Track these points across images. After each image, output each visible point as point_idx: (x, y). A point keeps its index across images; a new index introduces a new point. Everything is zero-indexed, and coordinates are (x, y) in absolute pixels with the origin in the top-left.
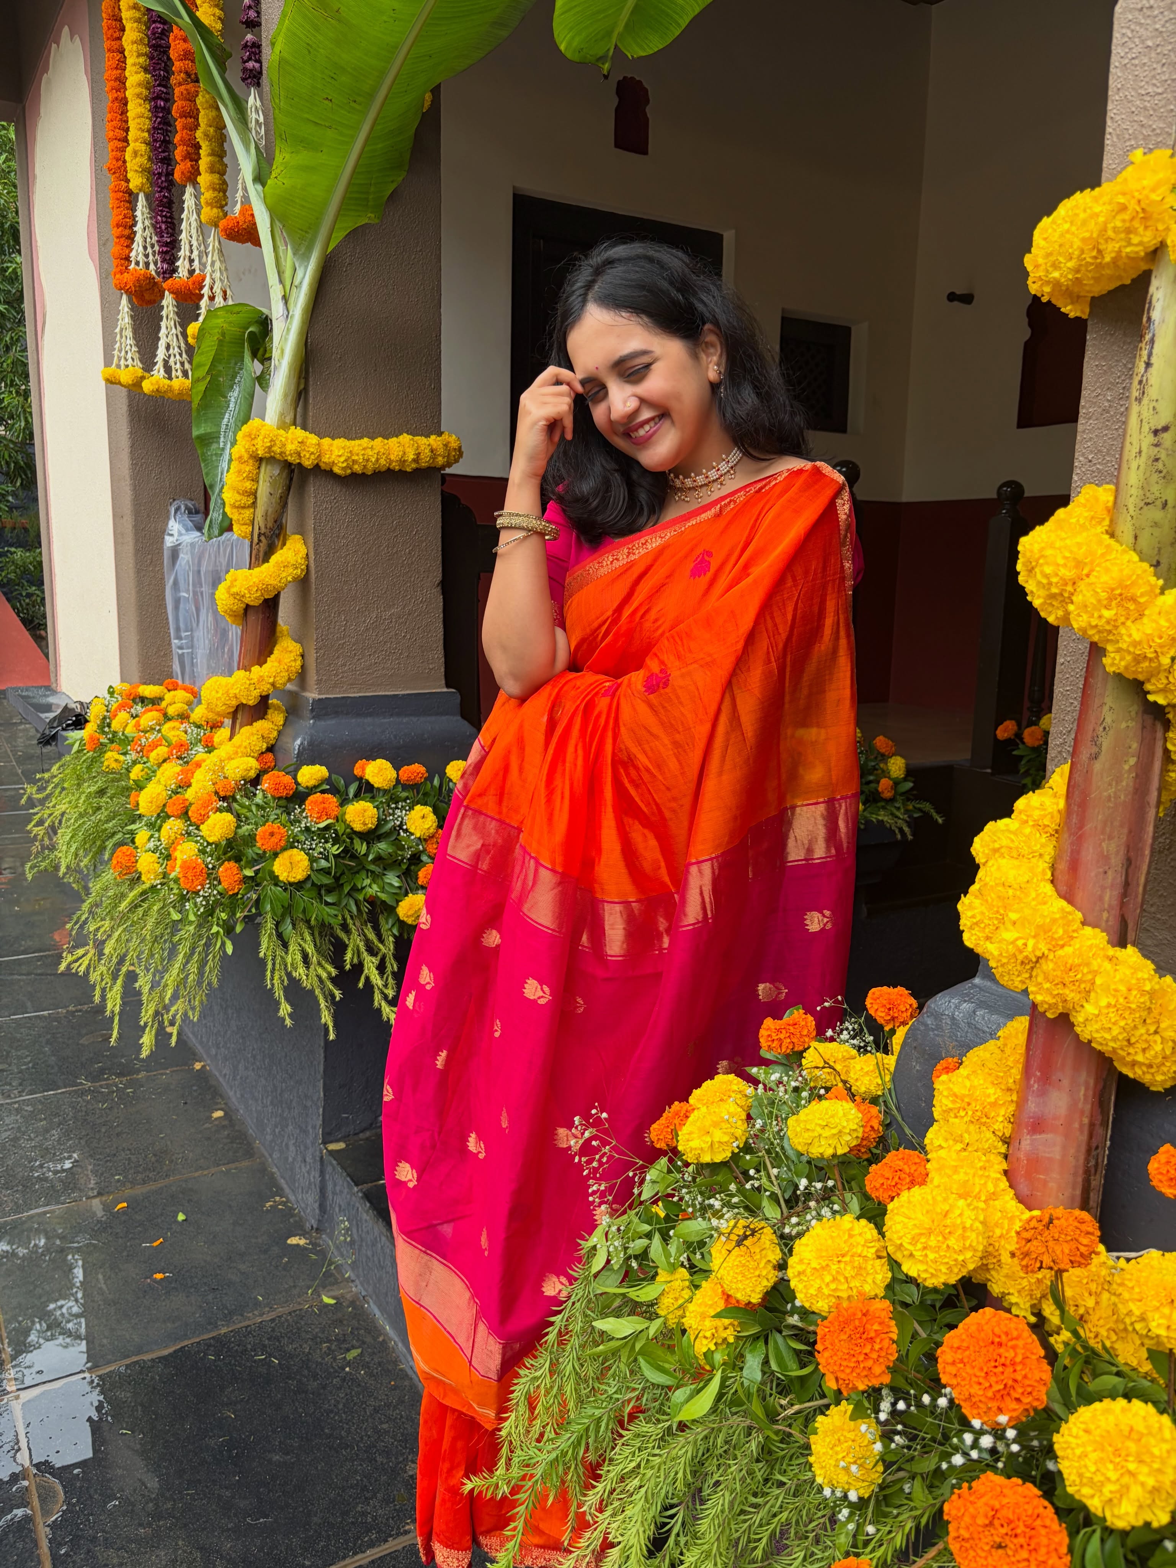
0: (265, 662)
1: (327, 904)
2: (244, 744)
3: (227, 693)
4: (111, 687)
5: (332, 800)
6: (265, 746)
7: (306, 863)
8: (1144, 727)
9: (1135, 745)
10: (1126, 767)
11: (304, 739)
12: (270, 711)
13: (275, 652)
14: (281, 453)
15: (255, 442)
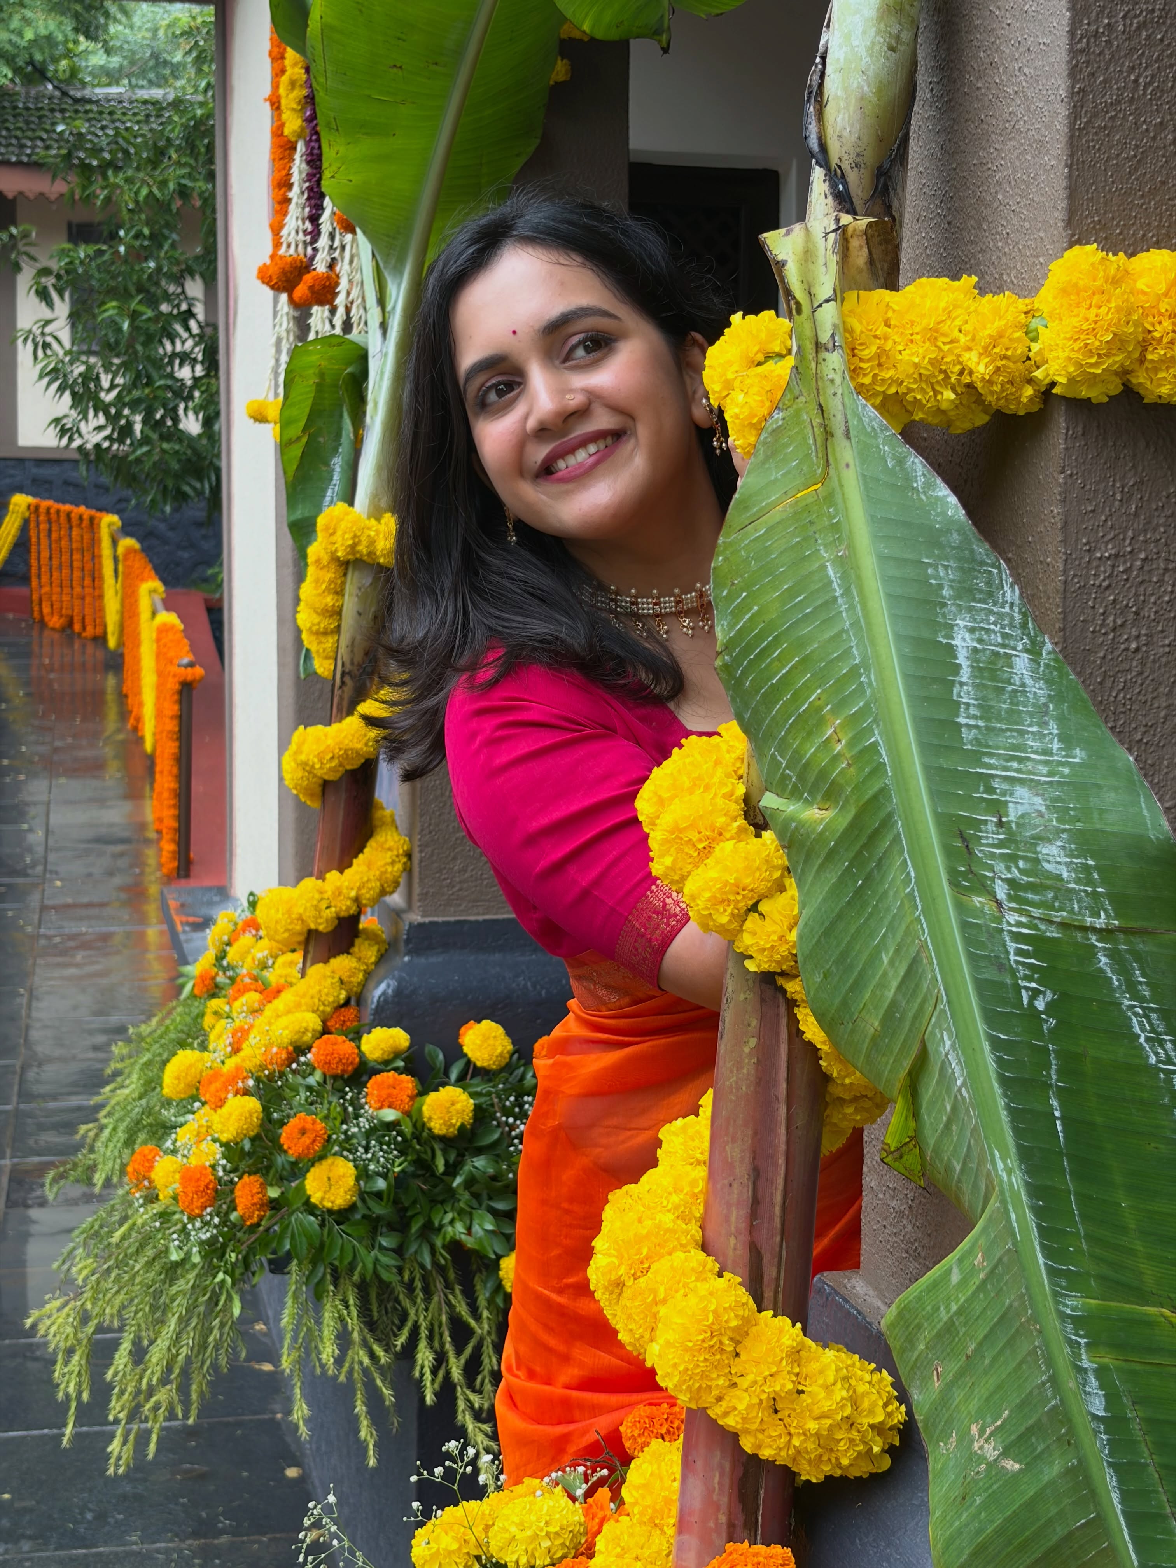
0: (350, 865)
1: (382, 1248)
2: (312, 992)
3: (289, 912)
4: (251, 894)
5: (408, 1082)
6: (343, 995)
7: (351, 1182)
8: (763, 1001)
9: (754, 1023)
10: (747, 1050)
11: (388, 986)
12: (358, 941)
13: (366, 850)
14: (370, 554)
15: (333, 539)
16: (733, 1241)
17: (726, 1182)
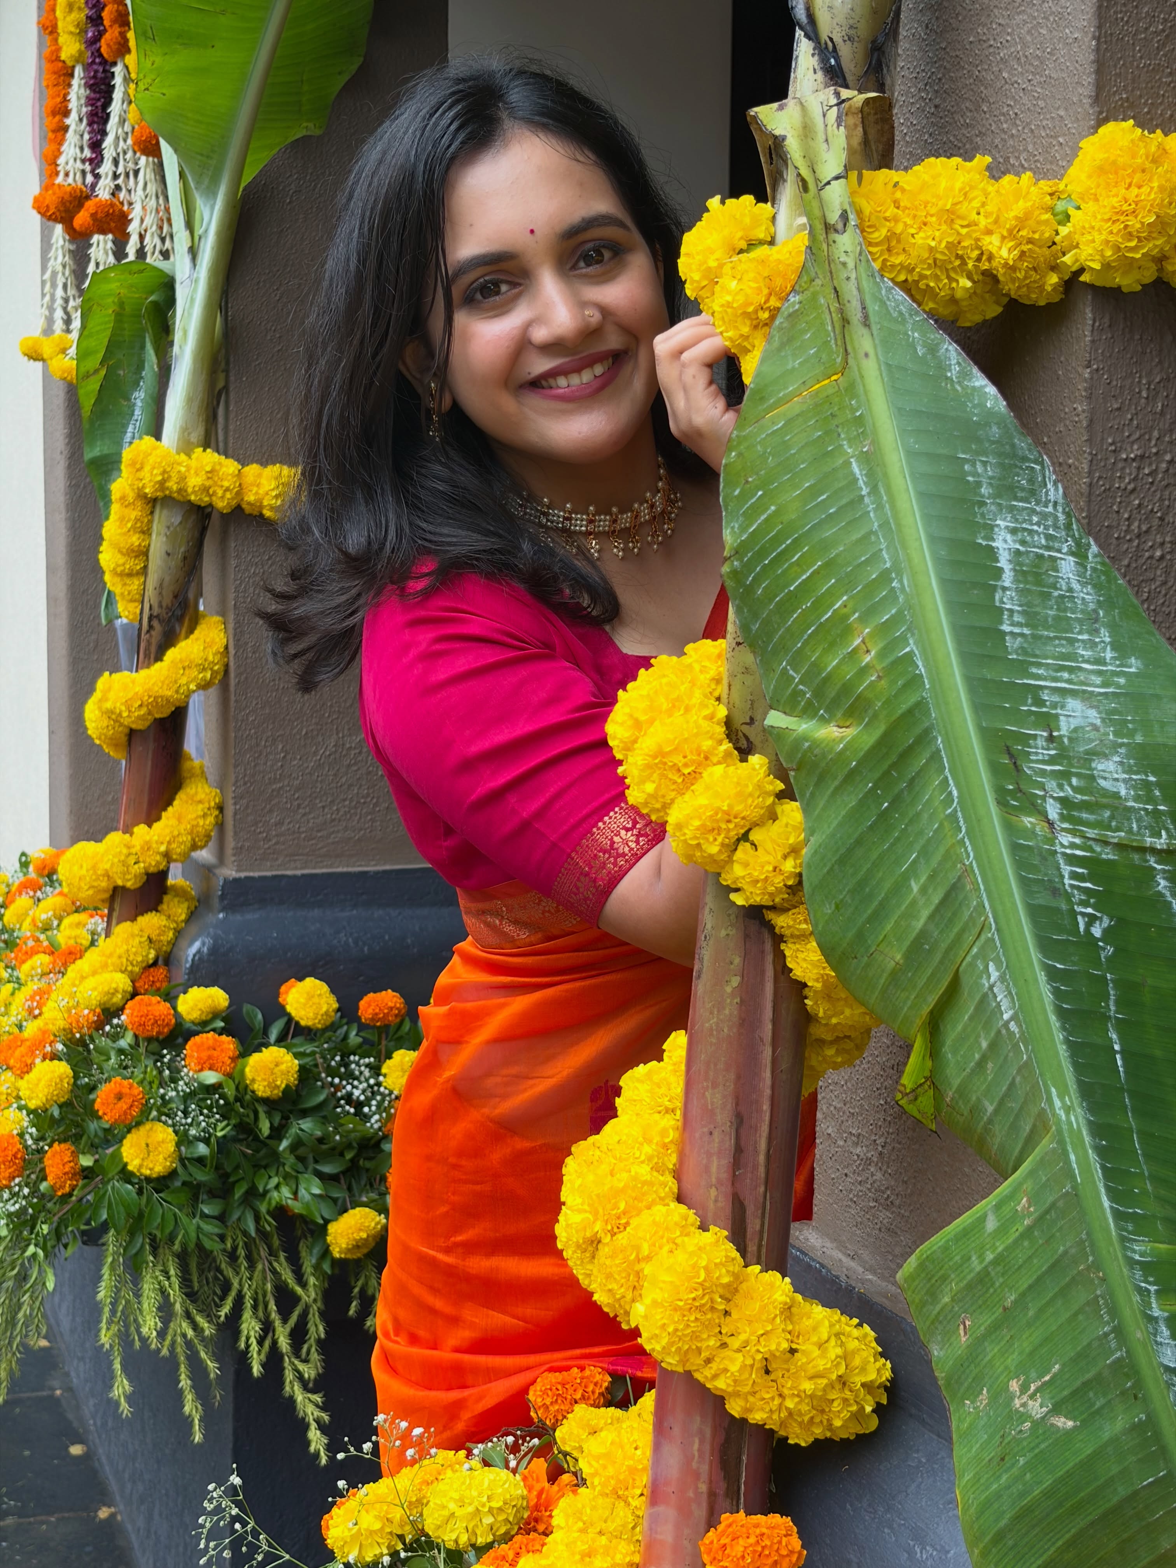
0: (159, 818)
1: (204, 1216)
2: (119, 951)
3: (94, 868)
5: (229, 1044)
6: (152, 955)
7: (171, 1147)
8: (746, 936)
9: (737, 960)
10: (729, 989)
11: (203, 944)
12: (166, 898)
13: (176, 803)
14: (180, 491)
15: (141, 474)
16: (713, 1192)
17: (705, 1130)
